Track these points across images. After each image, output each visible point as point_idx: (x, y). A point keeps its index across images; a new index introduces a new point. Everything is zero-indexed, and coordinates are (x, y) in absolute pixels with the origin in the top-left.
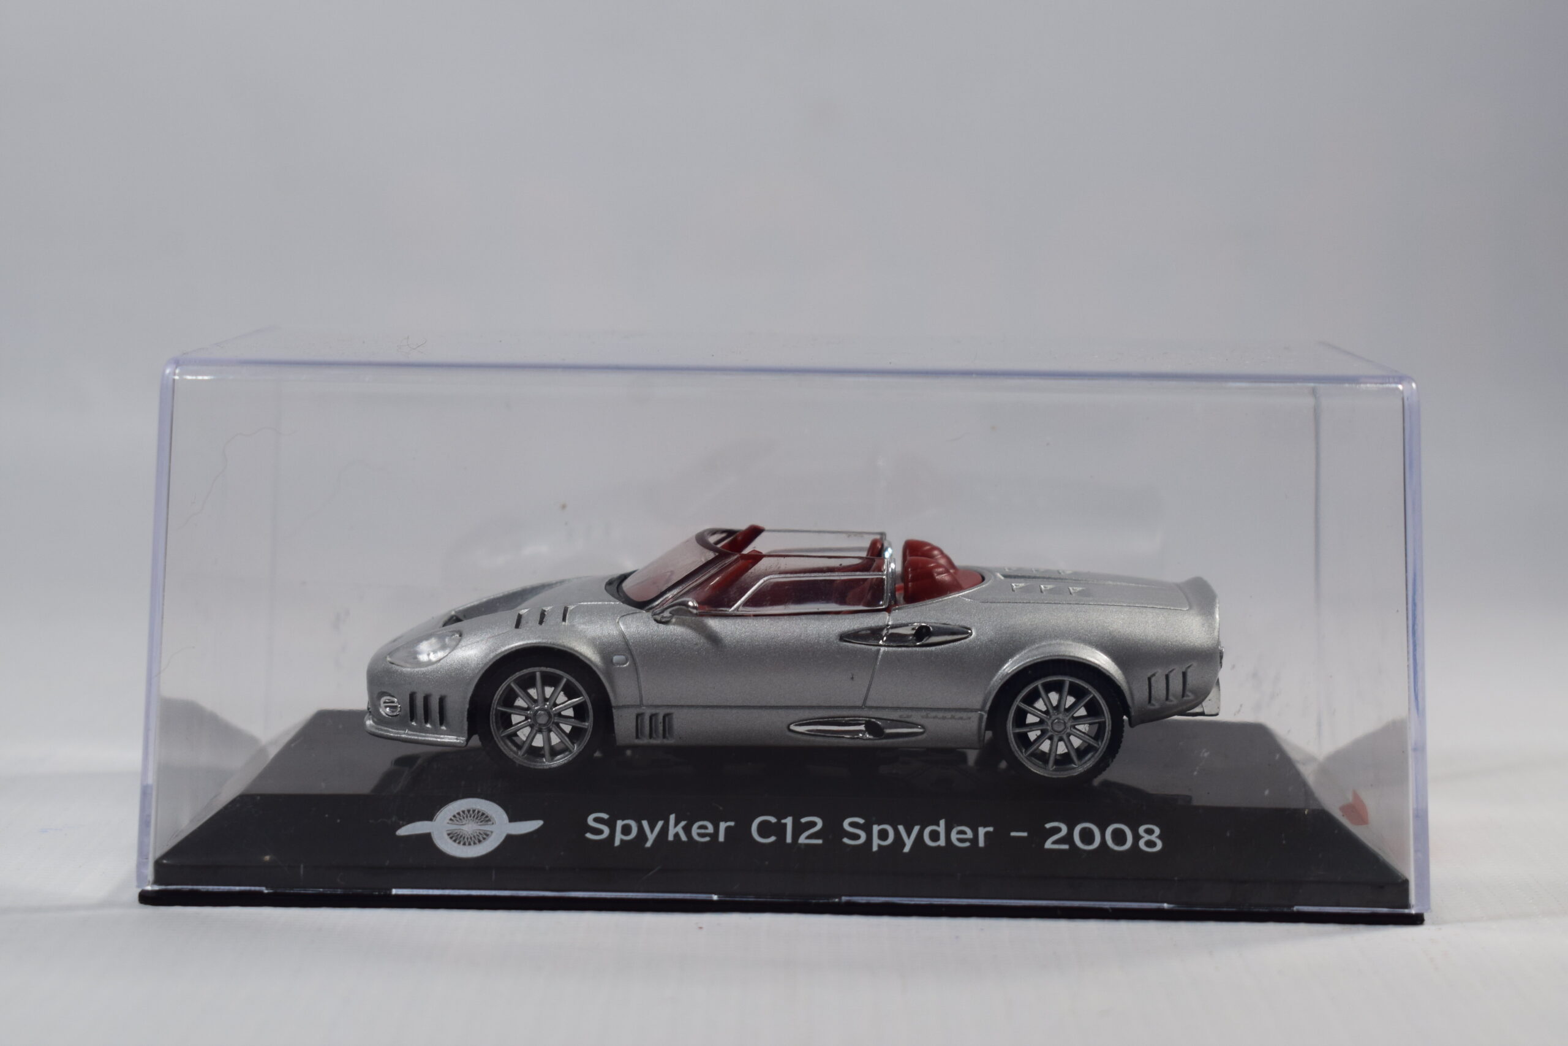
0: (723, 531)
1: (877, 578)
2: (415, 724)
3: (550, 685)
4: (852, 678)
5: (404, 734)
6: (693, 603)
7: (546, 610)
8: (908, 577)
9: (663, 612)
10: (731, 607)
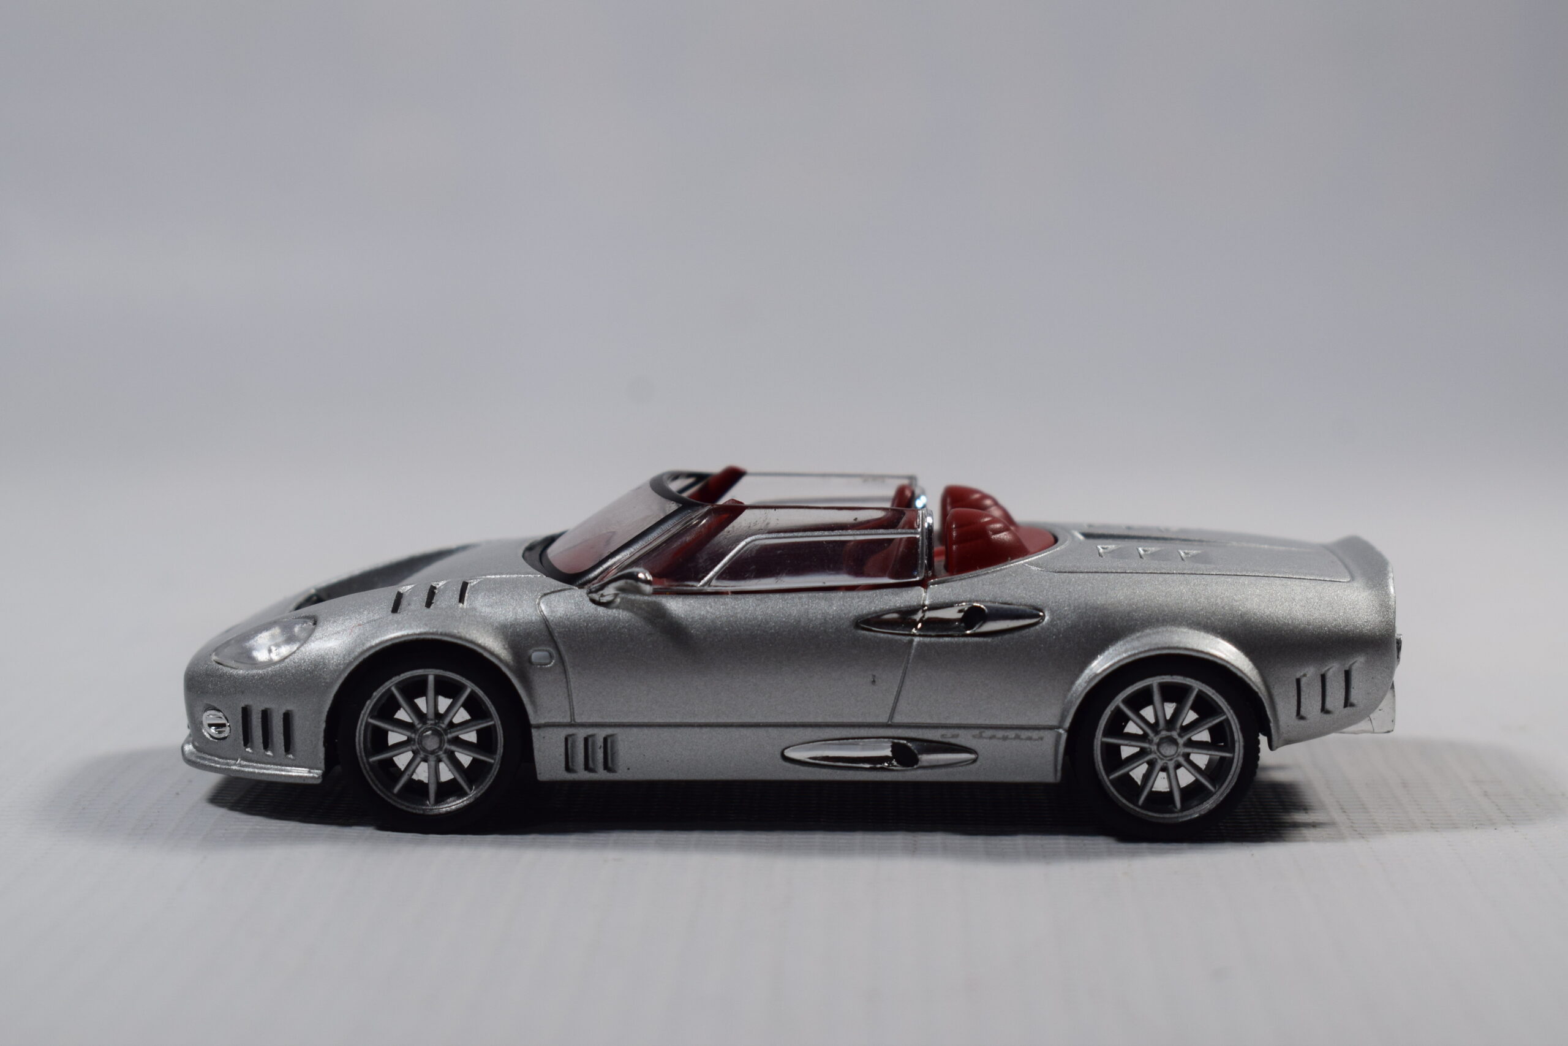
0: (689, 475)
1: (908, 538)
2: (250, 751)
3: (446, 695)
4: (874, 682)
5: (235, 764)
6: (645, 575)
7: (437, 587)
8: (951, 535)
9: (602, 587)
10: (699, 581)
